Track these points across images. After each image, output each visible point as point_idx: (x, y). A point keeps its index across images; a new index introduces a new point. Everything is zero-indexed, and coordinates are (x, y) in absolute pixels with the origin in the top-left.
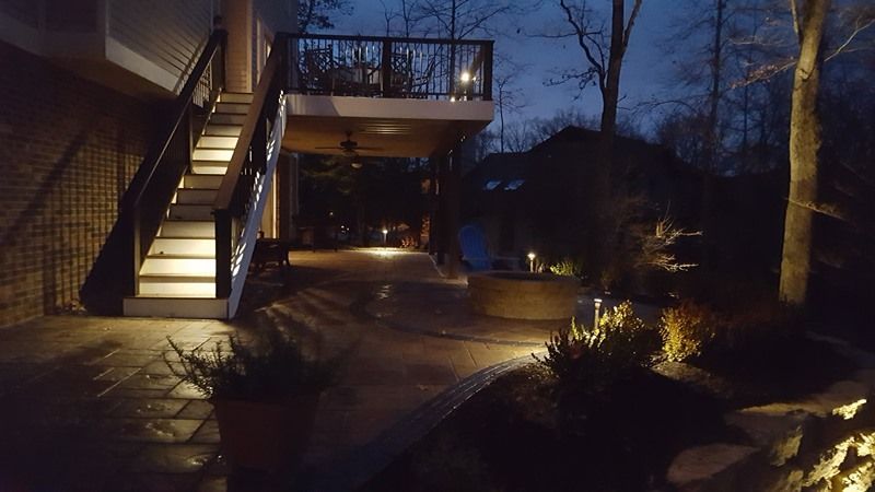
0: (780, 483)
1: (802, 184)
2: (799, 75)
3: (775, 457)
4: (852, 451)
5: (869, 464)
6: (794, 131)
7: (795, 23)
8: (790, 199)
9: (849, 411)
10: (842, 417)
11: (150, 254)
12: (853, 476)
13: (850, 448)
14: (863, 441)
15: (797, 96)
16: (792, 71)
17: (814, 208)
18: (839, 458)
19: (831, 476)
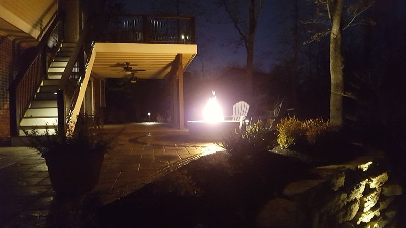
0: (337, 198)
1: (337, 85)
2: (332, 36)
3: (334, 186)
4: (367, 186)
5: (375, 192)
6: (332, 61)
7: (329, 14)
8: (332, 91)
9: (365, 167)
10: (362, 170)
11: (25, 116)
12: (369, 197)
13: (366, 184)
14: (372, 181)
15: (332, 45)
16: (329, 35)
17: (342, 94)
18: (362, 189)
19: (359, 197)
